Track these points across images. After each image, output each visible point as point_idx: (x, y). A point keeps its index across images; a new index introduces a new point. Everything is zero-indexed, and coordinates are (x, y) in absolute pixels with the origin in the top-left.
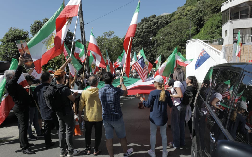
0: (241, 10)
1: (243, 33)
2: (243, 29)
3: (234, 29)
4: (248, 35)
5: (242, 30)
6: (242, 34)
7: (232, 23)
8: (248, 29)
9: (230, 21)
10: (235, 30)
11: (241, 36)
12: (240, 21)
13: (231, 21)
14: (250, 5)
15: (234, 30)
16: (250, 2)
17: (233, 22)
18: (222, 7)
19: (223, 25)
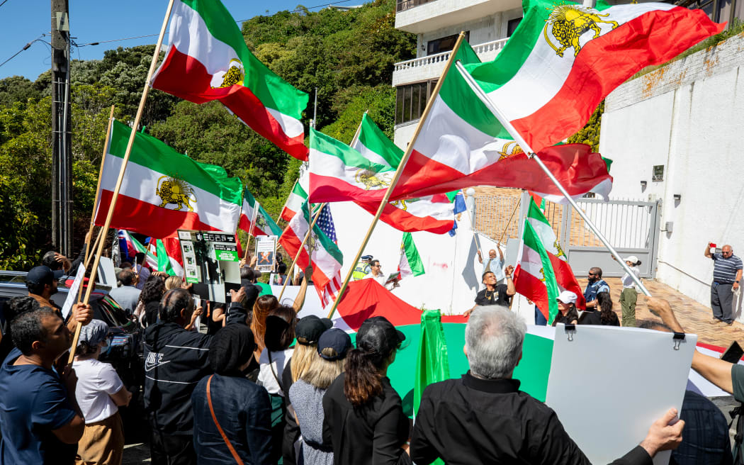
18: (395, 74)
19: (397, 124)
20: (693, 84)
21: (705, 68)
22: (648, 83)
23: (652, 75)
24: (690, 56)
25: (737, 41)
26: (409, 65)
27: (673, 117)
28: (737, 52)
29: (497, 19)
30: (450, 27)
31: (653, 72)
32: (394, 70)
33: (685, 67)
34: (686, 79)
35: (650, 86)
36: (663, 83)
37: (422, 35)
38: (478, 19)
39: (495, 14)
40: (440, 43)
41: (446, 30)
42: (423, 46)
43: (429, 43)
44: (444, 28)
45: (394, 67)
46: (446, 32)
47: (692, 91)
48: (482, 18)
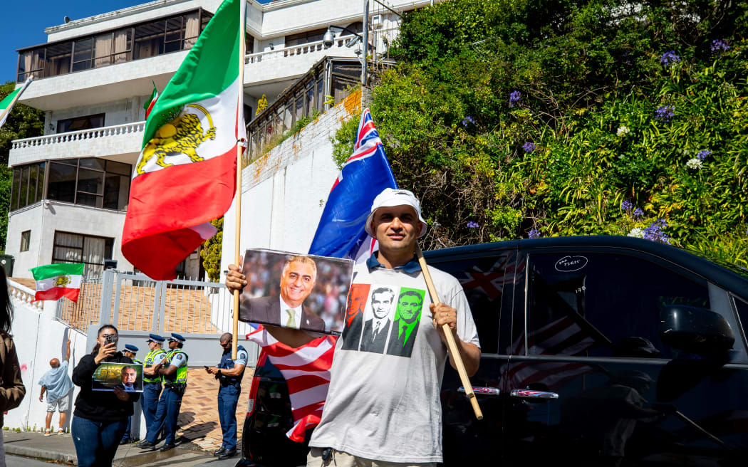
0: (81, 178)
1: (82, 249)
2: (84, 236)
3: (57, 232)
4: (96, 259)
5: (81, 239)
6: (80, 251)
7: (53, 212)
8: (96, 240)
9: (48, 201)
10: (60, 236)
11: (77, 257)
12: (76, 209)
13: (48, 204)
14: (105, 169)
15: (58, 234)
16: (106, 160)
17: (54, 207)
18: (12, 152)
19: (12, 210)
20: (286, 168)
21: (293, 153)
22: (258, 168)
23: (260, 161)
24: (284, 142)
25: (312, 128)
26: (30, 143)
27: (273, 201)
28: (312, 138)
29: (134, 103)
30: (84, 107)
31: (260, 159)
32: (11, 148)
33: (281, 153)
34: (282, 164)
35: (258, 171)
36: (267, 169)
37: (51, 112)
38: (115, 101)
39: (133, 97)
40: (72, 123)
41: (79, 109)
42: (51, 125)
43: (60, 122)
44: (77, 108)
45: (12, 144)
46: (79, 112)
47: (285, 174)
48: (119, 101)
